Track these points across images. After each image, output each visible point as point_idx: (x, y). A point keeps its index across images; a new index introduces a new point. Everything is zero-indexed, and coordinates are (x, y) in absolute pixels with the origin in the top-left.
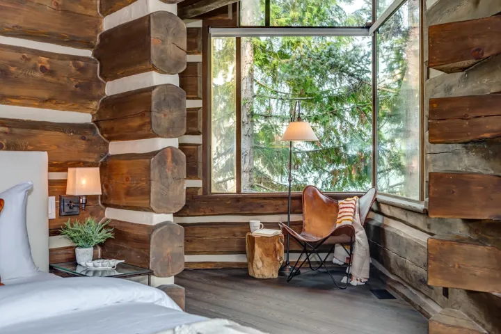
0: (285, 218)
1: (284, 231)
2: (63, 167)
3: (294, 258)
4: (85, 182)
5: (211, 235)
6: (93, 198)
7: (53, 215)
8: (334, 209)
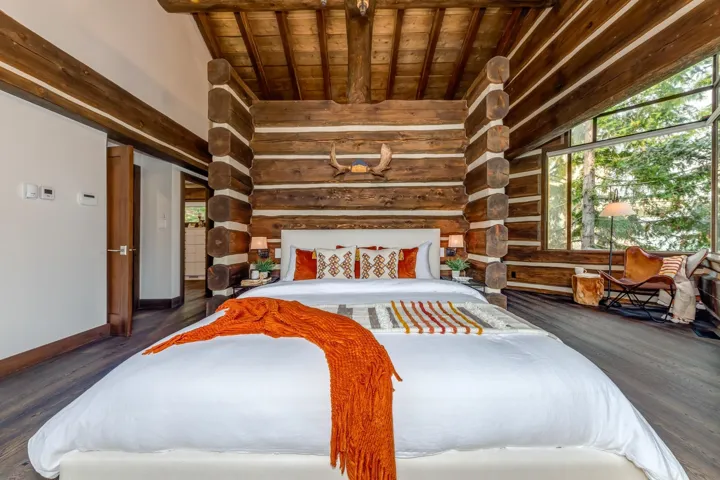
0: (606, 268)
1: (602, 276)
2: (447, 235)
3: (614, 295)
4: (456, 241)
5: (546, 274)
6: (462, 249)
7: (443, 255)
8: (658, 263)
